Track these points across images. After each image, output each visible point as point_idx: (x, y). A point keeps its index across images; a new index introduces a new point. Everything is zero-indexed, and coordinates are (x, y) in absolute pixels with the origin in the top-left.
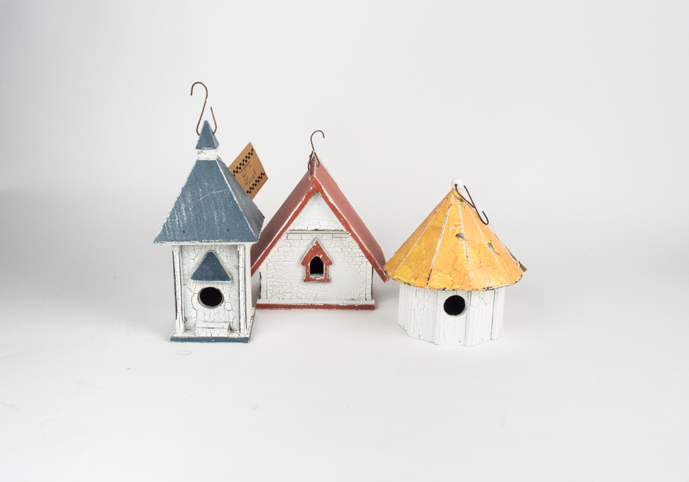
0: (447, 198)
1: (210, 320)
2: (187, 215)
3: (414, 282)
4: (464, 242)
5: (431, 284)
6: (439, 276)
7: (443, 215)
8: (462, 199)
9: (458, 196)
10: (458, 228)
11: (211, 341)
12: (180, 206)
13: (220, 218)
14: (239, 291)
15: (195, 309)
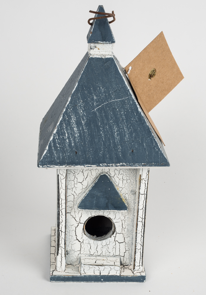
1: (96, 253)
2: (79, 130)
11: (100, 281)
12: (70, 118)
13: (122, 135)
14: (137, 222)
15: (79, 241)
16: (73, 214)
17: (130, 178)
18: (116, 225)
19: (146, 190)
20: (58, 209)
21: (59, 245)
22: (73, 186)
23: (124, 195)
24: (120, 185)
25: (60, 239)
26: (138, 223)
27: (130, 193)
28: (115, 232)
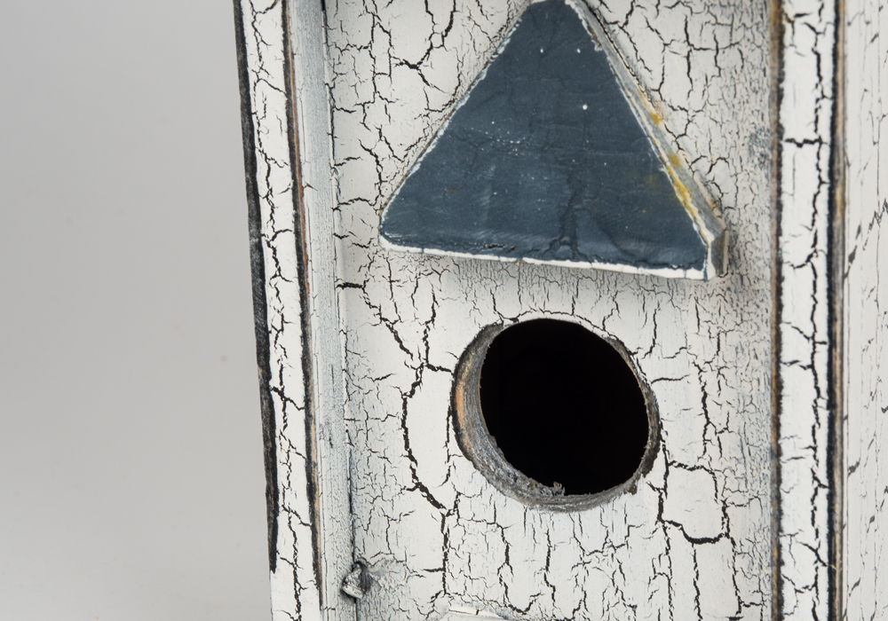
1: (546, 605)
14: (778, 368)
15: (430, 497)
16: (378, 292)
17: (737, 36)
18: (659, 402)
19: (827, 105)
20: (253, 230)
21: (276, 498)
22: (366, 93)
23: (703, 165)
24: (675, 91)
25: (281, 456)
26: (786, 372)
27: (744, 153)
28: (660, 454)
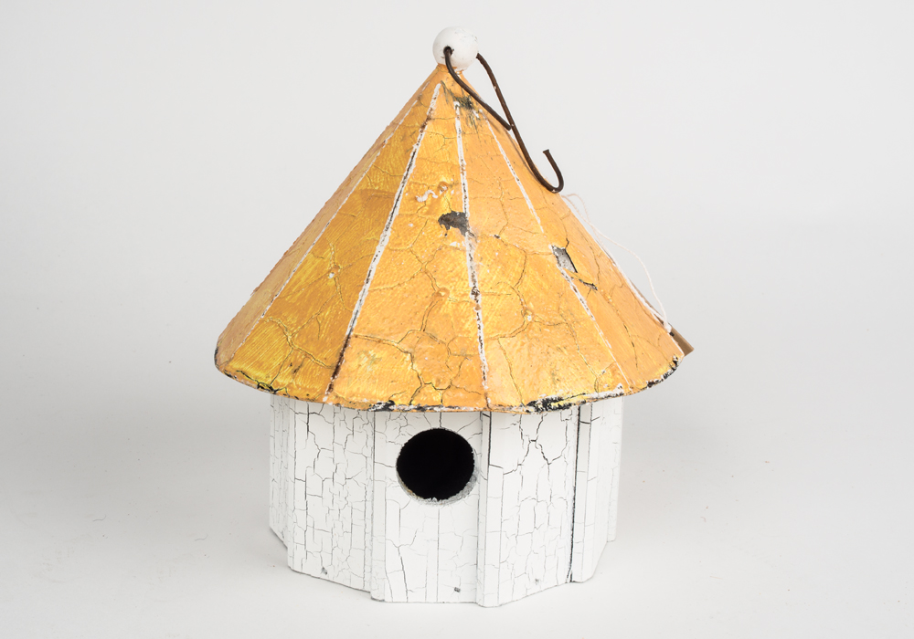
0: (420, 98)
3: (286, 382)
4: (466, 241)
5: (343, 388)
6: (374, 361)
7: (400, 152)
8: (469, 99)
9: (457, 89)
10: (447, 195)
